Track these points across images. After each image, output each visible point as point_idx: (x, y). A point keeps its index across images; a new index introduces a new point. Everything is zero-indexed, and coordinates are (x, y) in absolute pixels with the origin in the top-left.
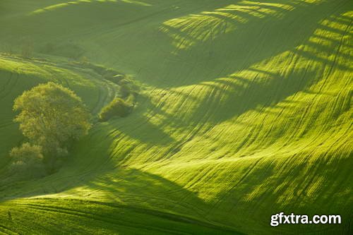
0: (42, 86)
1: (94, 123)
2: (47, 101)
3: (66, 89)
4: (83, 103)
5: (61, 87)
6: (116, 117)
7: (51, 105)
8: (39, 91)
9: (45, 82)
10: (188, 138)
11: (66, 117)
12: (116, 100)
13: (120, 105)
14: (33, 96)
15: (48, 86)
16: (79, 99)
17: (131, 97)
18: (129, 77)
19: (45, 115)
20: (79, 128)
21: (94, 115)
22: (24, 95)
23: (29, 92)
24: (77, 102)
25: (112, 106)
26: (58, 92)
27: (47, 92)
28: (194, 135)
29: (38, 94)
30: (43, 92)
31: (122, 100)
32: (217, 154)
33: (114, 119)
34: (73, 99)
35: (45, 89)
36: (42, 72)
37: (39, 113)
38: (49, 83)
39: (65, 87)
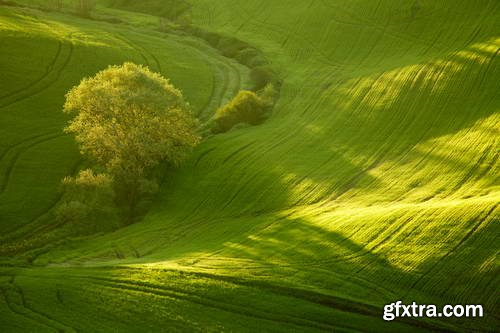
0: (114, 70)
1: (204, 136)
2: (122, 97)
3: (155, 76)
4: (186, 101)
5: (146, 72)
6: (240, 124)
7: (129, 103)
8: (109, 78)
9: (120, 63)
10: (370, 162)
11: (155, 124)
12: (244, 94)
13: (250, 102)
14: (98, 87)
15: (126, 69)
16: (179, 93)
17: (269, 88)
18: (268, 46)
19: (118, 121)
20: (177, 144)
21: (203, 120)
22: (83, 85)
23: (91, 80)
24: (175, 98)
25: (236, 107)
26: (141, 81)
27: (124, 81)
28: (381, 157)
29: (106, 84)
30: (115, 80)
31: (253, 94)
32: (422, 192)
33: (238, 128)
34: (168, 92)
35: (121, 77)
36: (115, 44)
37: (108, 117)
38: (126, 64)
39: (153, 70)
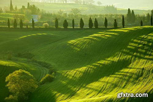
0: (17, 71)
1: (38, 85)
2: (19, 77)
3: (27, 72)
4: (34, 77)
5: (25, 71)
6: (47, 82)
7: (21, 79)
8: (16, 73)
9: (18, 70)
11: (27, 83)
12: (47, 75)
13: (49, 77)
14: (13, 76)
15: (20, 71)
16: (32, 76)
17: (53, 73)
18: (53, 64)
19: (18, 83)
20: (32, 88)
21: (38, 82)
22: (10, 75)
23: (12, 74)
24: (31, 77)
25: (46, 78)
26: (23, 73)
27: (19, 74)
29: (15, 75)
30: (17, 74)
31: (50, 75)
33: (47, 83)
34: (30, 76)
35: (19, 73)
36: (17, 65)
37: (16, 82)
38: (20, 70)
39: (26, 71)
